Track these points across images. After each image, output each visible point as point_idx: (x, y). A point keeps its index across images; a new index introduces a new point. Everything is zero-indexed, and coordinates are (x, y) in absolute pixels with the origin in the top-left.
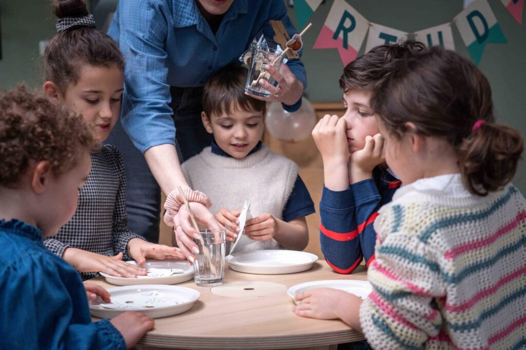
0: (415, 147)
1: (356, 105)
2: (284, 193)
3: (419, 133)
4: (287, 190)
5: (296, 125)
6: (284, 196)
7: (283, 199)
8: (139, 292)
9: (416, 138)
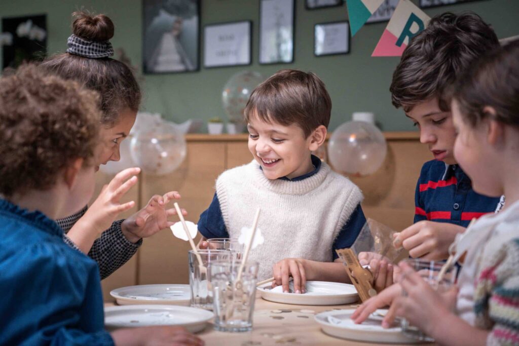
0: (491, 137)
1: (428, 117)
2: (336, 227)
3: (500, 120)
4: (339, 224)
5: (364, 157)
6: (335, 230)
7: (334, 233)
8: (147, 312)
9: (494, 125)
